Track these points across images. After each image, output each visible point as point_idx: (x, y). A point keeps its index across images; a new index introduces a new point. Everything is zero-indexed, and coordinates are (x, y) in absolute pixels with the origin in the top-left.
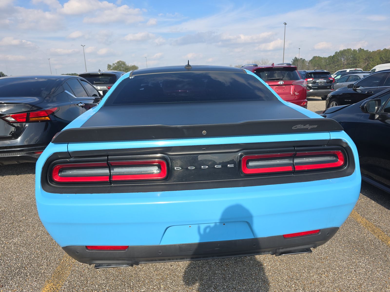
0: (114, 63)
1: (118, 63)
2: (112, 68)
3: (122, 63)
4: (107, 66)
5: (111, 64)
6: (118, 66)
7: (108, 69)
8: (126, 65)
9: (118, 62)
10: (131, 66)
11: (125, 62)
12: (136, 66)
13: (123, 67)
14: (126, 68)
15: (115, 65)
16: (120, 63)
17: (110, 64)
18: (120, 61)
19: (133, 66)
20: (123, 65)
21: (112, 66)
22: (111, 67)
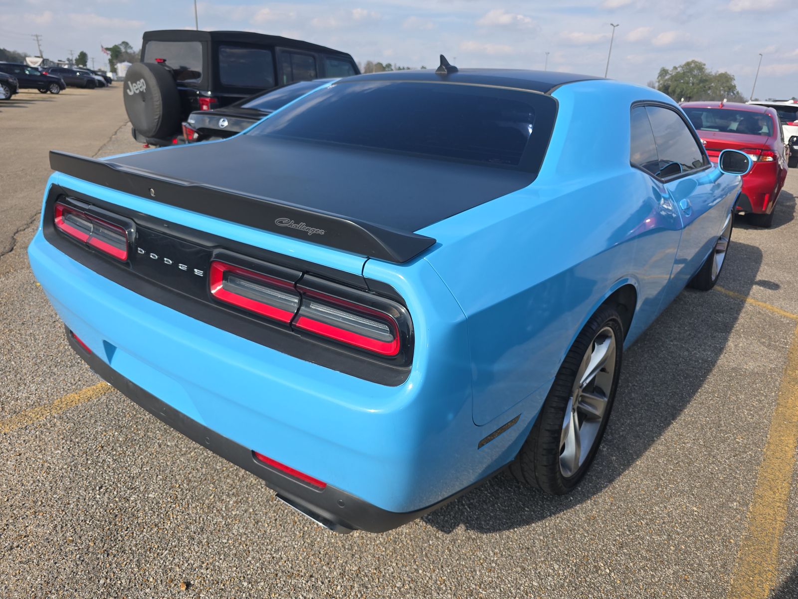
0: (677, 66)
1: (685, 67)
2: (670, 76)
3: (697, 65)
4: (659, 71)
5: (670, 68)
6: (684, 73)
7: (658, 78)
8: (704, 72)
9: (688, 64)
10: (716, 74)
11: (705, 65)
12: (729, 75)
13: (694, 76)
14: (701, 77)
15: (679, 69)
16: (693, 65)
17: (667, 68)
18: (693, 62)
19: (722, 74)
20: (696, 72)
21: (671, 73)
22: (666, 75)
